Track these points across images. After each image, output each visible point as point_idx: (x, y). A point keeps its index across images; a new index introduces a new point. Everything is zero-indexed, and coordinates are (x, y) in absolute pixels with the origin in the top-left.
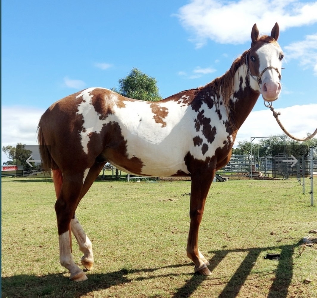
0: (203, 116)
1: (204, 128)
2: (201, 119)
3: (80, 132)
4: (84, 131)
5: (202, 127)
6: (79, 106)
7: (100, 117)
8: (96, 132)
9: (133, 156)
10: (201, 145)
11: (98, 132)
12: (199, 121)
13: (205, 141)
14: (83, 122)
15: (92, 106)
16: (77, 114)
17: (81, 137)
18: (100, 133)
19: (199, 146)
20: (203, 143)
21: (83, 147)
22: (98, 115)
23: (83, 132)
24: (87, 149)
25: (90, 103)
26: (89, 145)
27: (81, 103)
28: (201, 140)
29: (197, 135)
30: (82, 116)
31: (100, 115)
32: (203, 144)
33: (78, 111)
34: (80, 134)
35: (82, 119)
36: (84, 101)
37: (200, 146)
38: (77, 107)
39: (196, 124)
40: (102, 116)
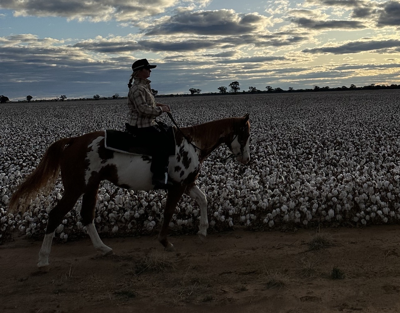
0: (184, 150)
1: (183, 159)
2: (182, 152)
3: (86, 171)
5: (182, 158)
6: (88, 153)
8: (96, 171)
10: (180, 172)
11: (98, 172)
13: (183, 168)
14: (89, 164)
15: (97, 153)
16: (86, 159)
17: (86, 174)
19: (178, 172)
20: (181, 170)
22: (100, 160)
23: (88, 170)
24: (88, 181)
27: (90, 151)
28: (180, 168)
29: (178, 165)
31: (102, 160)
33: (87, 157)
35: (89, 162)
36: (92, 150)
39: (177, 156)
40: (103, 161)
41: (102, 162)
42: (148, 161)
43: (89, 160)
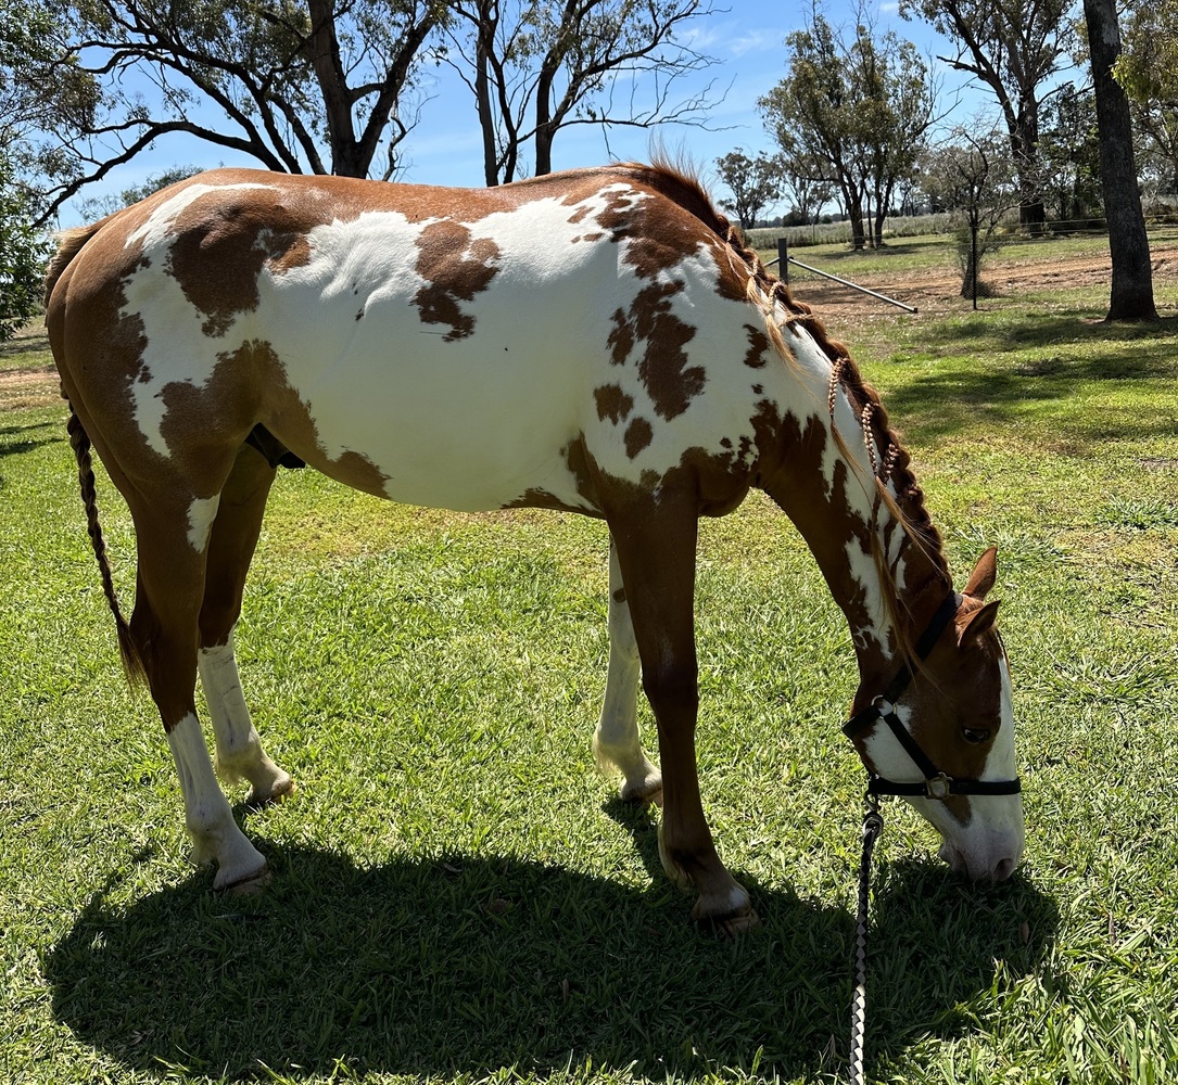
0: (668, 306)
1: (649, 354)
2: (652, 313)
3: (131, 382)
4: (146, 378)
5: (640, 348)
6: (129, 282)
7: (204, 324)
8: (189, 380)
9: (344, 450)
10: (624, 421)
11: (199, 382)
12: (634, 318)
13: (644, 407)
14: (144, 342)
15: (174, 281)
16: (124, 314)
17: (134, 400)
18: (205, 383)
19: (615, 422)
20: (633, 414)
21: (145, 438)
22: (198, 317)
23: (141, 381)
25: (165, 271)
26: (167, 428)
27: (134, 271)
28: (628, 403)
29: (613, 383)
30: (141, 322)
31: (205, 318)
32: (634, 420)
33: (124, 302)
34: (130, 390)
35: (141, 333)
36: (147, 263)
37: (620, 422)
38: (123, 288)
39: (615, 331)
40: (212, 321)
41: (207, 330)
42: (449, 328)
43: (136, 322)
